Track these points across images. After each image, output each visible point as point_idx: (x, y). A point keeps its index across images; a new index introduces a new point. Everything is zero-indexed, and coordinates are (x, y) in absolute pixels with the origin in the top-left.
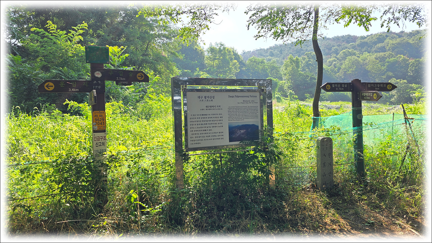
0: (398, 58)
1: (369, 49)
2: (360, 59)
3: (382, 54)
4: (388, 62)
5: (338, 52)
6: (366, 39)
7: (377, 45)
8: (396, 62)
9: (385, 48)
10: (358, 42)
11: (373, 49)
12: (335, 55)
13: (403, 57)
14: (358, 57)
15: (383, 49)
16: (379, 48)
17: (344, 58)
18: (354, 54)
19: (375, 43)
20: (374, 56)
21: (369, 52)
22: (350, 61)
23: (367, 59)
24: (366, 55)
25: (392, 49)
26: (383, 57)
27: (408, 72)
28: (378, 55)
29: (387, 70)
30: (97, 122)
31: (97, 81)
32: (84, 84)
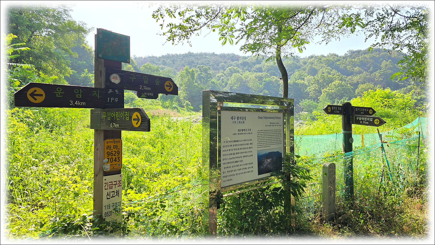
0: (272, 78)
1: (249, 68)
2: (243, 77)
3: (259, 74)
4: (265, 81)
5: (225, 68)
6: (248, 59)
7: (256, 66)
8: (271, 82)
9: (261, 69)
10: (241, 61)
11: (253, 69)
12: (222, 71)
13: (276, 78)
14: (241, 74)
15: (260, 70)
16: (257, 69)
17: (230, 74)
18: (238, 72)
19: (254, 64)
20: (254, 75)
21: (250, 71)
22: (236, 78)
23: (248, 77)
24: (247, 73)
25: (267, 70)
26: (261, 77)
27: (279, 91)
28: (257, 75)
29: (264, 89)
30: (110, 157)
31: (114, 90)
32: (95, 94)
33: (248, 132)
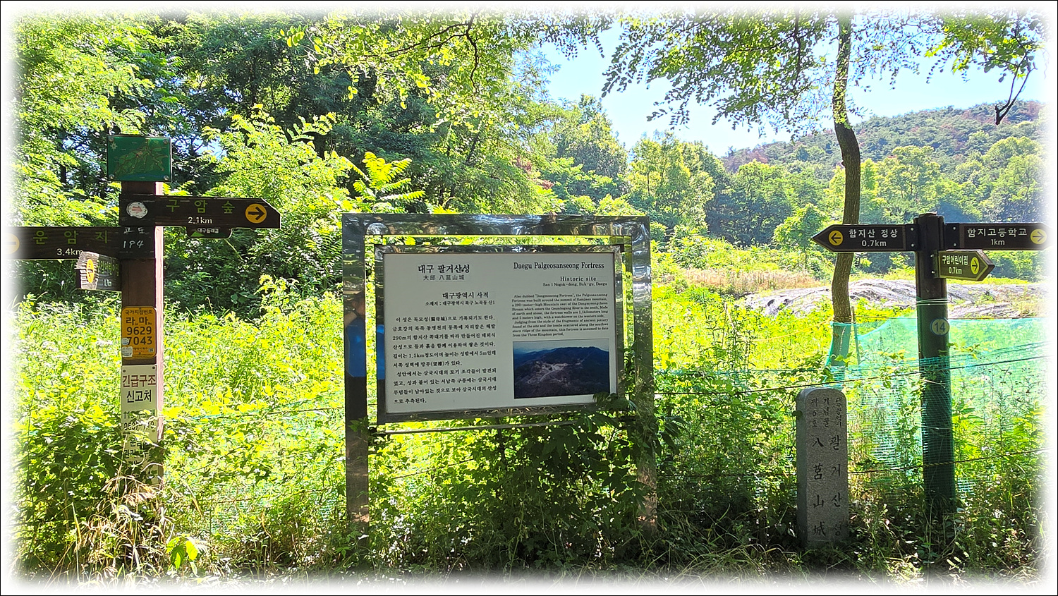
5: (986, 145)
10: (1043, 118)
12: (977, 154)
17: (1003, 161)
18: (1032, 149)
22: (1020, 169)
30: (133, 335)
31: (134, 227)
32: (100, 236)
33: (478, 299)
